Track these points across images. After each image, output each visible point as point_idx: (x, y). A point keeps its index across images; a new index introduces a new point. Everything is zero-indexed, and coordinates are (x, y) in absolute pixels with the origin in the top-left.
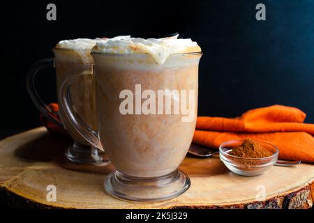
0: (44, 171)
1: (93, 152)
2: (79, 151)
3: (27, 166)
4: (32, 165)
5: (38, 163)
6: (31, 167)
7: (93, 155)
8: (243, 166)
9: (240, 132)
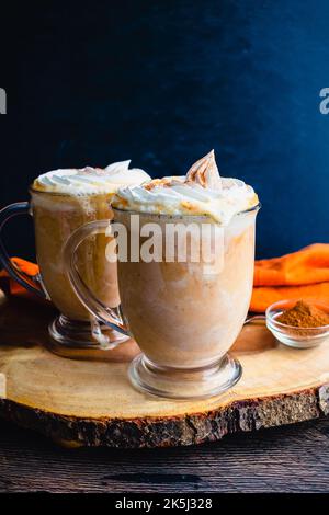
0: (35, 363)
1: (94, 330)
2: (70, 328)
3: (8, 356)
4: (11, 355)
5: (19, 350)
6: (13, 358)
7: (94, 335)
8: (300, 338)
9: (281, 286)
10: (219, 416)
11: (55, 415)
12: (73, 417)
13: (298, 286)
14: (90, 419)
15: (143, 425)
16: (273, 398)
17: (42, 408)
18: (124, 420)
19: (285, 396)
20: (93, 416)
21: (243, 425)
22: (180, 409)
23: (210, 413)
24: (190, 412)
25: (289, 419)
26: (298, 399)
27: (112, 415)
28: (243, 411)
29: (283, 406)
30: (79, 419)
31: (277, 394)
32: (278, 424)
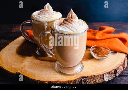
9: (95, 40)
10: (77, 81)
11: (35, 80)
12: (40, 81)
13: (100, 40)
14: (44, 81)
15: (57, 83)
16: (91, 76)
17: (32, 78)
18: (53, 82)
19: (95, 76)
20: (45, 81)
21: (83, 83)
22: (67, 79)
23: (75, 80)
24: (69, 80)
25: (96, 82)
26: (98, 77)
27: (50, 80)
28: (83, 80)
29: (94, 79)
30: (41, 81)
31: (92, 75)
32: (93, 83)
